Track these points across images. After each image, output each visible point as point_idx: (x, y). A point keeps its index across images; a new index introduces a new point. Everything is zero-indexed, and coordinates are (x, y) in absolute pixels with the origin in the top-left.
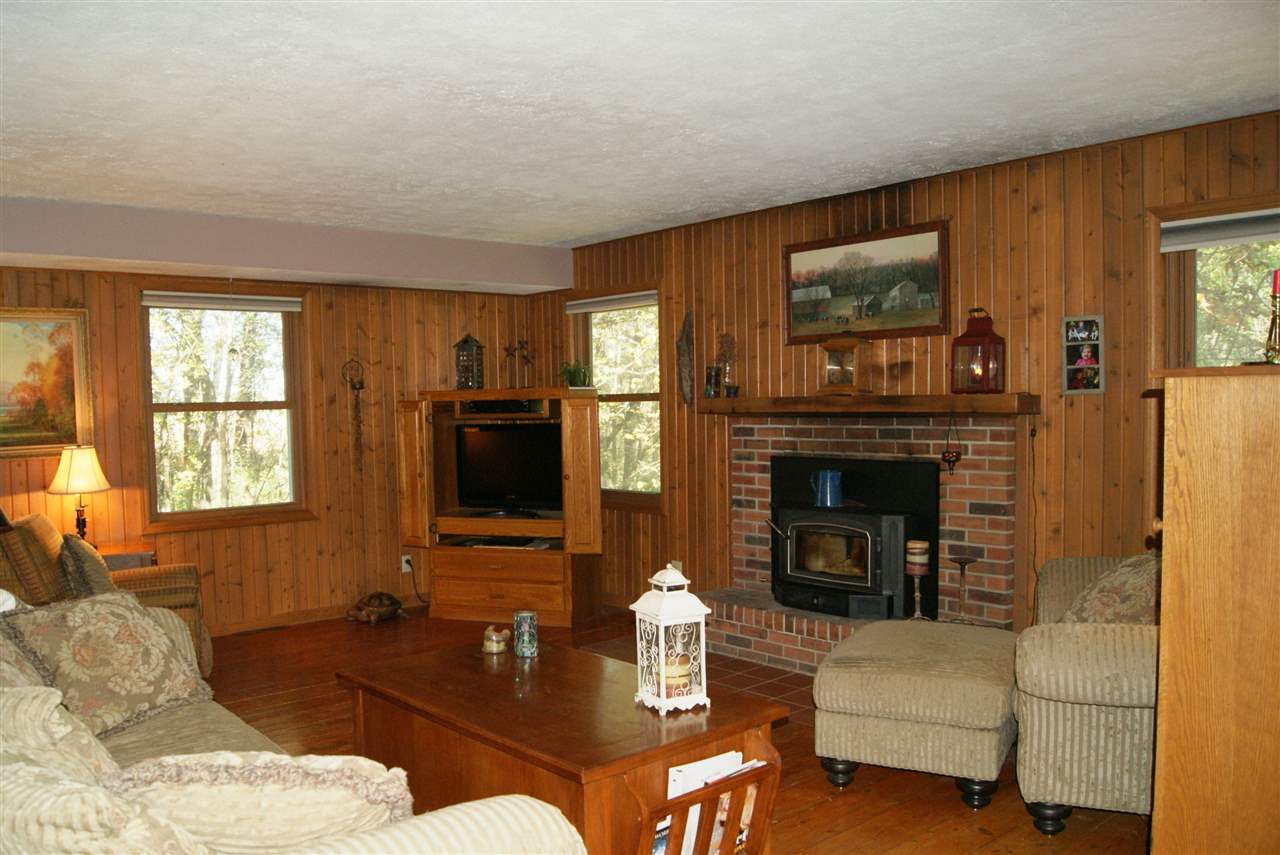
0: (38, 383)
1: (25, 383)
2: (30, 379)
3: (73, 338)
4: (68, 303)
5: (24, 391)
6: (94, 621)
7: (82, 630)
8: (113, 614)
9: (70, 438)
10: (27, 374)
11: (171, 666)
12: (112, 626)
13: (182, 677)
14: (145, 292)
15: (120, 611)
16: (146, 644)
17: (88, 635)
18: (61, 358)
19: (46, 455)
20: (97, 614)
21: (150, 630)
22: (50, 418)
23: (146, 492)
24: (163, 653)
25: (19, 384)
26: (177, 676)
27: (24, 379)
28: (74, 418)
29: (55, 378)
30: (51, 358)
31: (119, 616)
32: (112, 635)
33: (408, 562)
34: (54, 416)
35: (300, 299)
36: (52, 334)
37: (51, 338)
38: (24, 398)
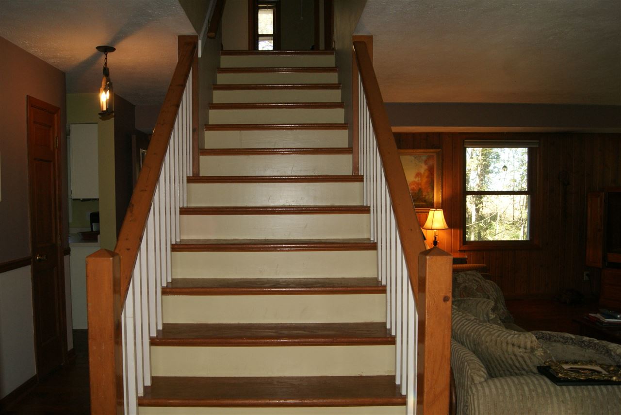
0: (420, 181)
1: (414, 181)
2: (416, 180)
3: (434, 162)
4: (433, 147)
5: (414, 185)
6: (467, 281)
7: (463, 285)
8: (475, 280)
9: (431, 206)
10: (415, 177)
11: (498, 305)
12: (475, 285)
13: (502, 310)
14: (466, 141)
15: (476, 279)
16: (488, 294)
17: (466, 287)
18: (429, 171)
19: (421, 212)
20: (469, 279)
21: (489, 289)
22: (424, 196)
23: (462, 231)
24: (494, 299)
25: (412, 182)
26: (500, 310)
27: (414, 179)
28: (433, 197)
29: (426, 179)
30: (425, 171)
31: (477, 281)
32: (475, 288)
33: (587, 275)
34: (425, 195)
35: (538, 141)
36: (426, 160)
37: (426, 162)
38: (413, 188)
